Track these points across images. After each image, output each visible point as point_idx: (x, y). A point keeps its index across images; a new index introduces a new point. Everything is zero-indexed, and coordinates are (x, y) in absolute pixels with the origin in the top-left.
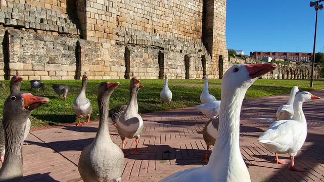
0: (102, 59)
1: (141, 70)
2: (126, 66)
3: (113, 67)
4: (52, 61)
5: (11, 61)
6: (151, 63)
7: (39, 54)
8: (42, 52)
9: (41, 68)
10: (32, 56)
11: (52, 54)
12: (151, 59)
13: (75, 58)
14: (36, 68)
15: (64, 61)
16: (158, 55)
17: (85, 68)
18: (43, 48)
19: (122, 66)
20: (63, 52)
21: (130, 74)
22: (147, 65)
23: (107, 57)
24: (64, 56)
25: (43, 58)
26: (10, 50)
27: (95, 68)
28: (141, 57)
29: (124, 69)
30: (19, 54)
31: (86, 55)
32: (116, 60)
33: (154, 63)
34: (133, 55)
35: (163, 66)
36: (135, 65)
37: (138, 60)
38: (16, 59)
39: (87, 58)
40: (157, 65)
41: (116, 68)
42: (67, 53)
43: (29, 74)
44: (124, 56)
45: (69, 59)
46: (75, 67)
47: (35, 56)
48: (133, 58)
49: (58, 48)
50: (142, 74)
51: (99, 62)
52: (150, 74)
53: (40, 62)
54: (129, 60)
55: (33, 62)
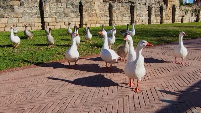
0: (95, 12)
1: (120, 19)
2: (110, 16)
3: (101, 17)
4: (66, 16)
5: (45, 17)
6: (125, 13)
7: (59, 12)
8: (61, 10)
9: (60, 20)
10: (55, 13)
11: (66, 11)
12: (125, 11)
13: (79, 12)
14: (58, 20)
15: (73, 15)
16: (130, 7)
17: (86, 19)
18: (61, 7)
19: (107, 16)
20: (72, 9)
21: (113, 21)
22: (123, 15)
23: (98, 11)
24: (73, 12)
25: (61, 14)
26: (44, 10)
27: (91, 18)
28: (119, 9)
29: (108, 18)
30: (49, 12)
31: (86, 11)
32: (103, 12)
33: (127, 13)
34: (114, 8)
35: (134, 15)
36: (115, 16)
37: (117, 12)
38: (48, 16)
39: (87, 12)
40: (129, 15)
41: (103, 18)
42: (75, 9)
43: (54, 25)
44: (108, 9)
45: (76, 14)
46: (79, 19)
47: (57, 13)
48: (114, 11)
49: (69, 7)
50: (120, 22)
51: (94, 14)
52: (125, 21)
53: (60, 16)
54: (112, 12)
55: (56, 17)
